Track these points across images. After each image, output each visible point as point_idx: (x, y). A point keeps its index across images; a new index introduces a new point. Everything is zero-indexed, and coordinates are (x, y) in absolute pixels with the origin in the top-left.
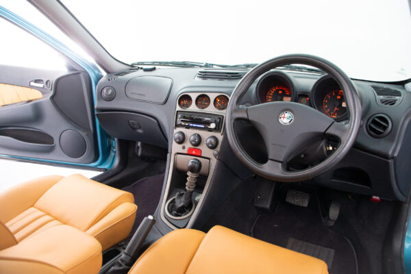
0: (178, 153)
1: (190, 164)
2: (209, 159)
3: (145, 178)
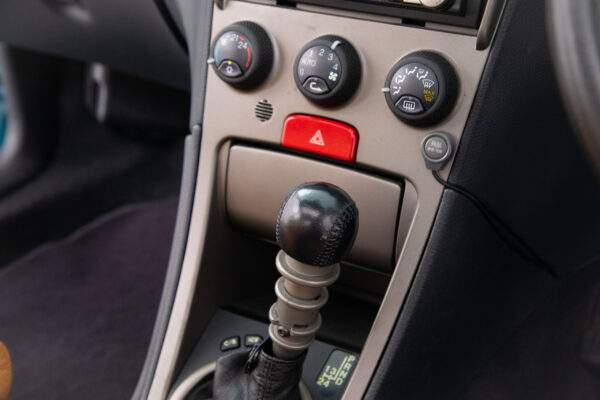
0: (236, 141)
1: (292, 211)
2: (400, 180)
3: (127, 209)
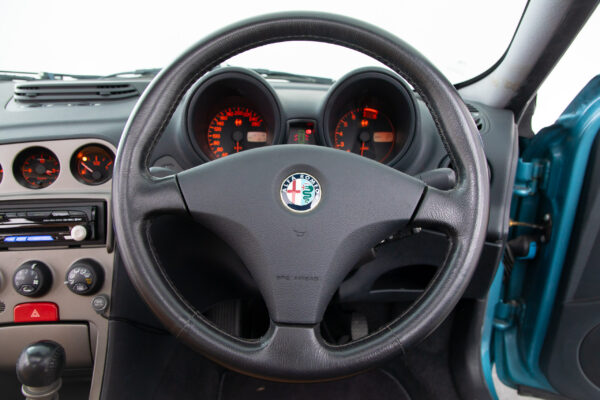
1: (24, 361)
2: (86, 322)
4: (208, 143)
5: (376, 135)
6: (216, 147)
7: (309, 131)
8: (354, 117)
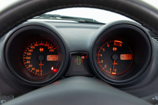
4: (23, 63)
5: (121, 55)
6: (28, 64)
7: (83, 57)
8: (108, 46)
